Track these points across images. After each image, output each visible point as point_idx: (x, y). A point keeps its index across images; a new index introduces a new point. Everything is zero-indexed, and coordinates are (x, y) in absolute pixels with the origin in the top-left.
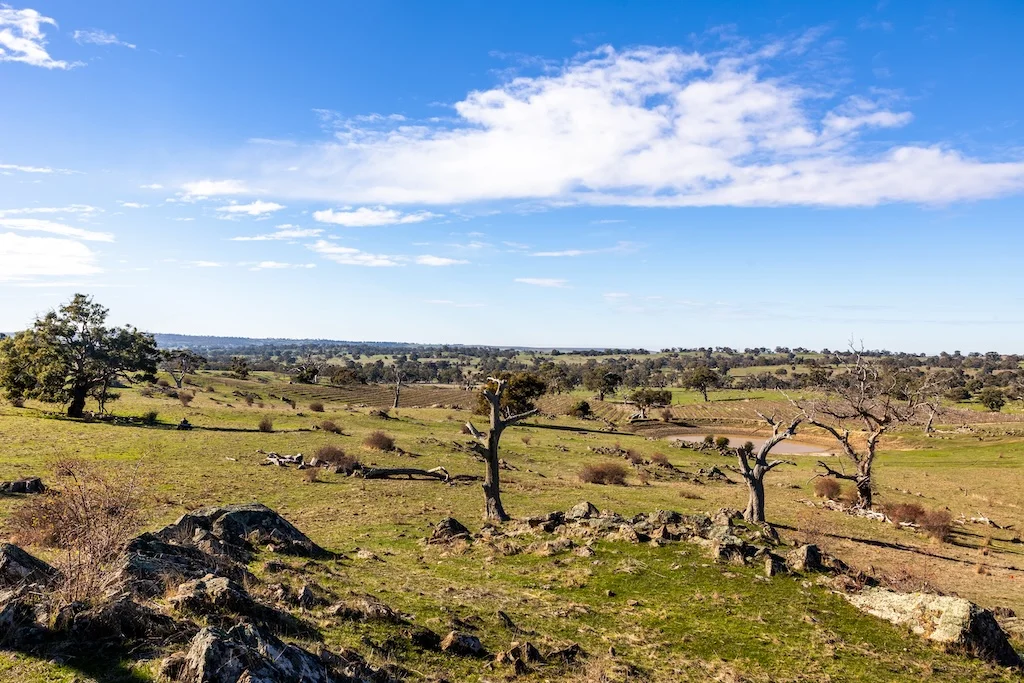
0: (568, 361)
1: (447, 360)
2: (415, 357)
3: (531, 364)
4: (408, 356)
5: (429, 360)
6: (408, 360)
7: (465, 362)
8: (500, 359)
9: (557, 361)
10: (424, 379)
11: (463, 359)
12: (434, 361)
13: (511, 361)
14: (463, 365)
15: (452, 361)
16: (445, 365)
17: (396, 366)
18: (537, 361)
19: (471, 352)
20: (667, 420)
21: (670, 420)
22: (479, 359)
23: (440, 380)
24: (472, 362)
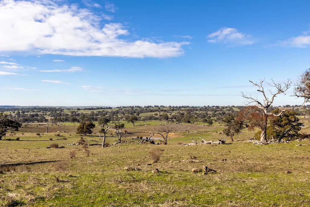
0: (84, 112)
1: (37, 113)
2: (24, 112)
3: (70, 114)
4: (20, 111)
5: (29, 113)
6: (21, 114)
7: (44, 114)
8: (58, 112)
9: (80, 112)
10: (32, 121)
11: (44, 112)
12: (32, 113)
13: (62, 113)
14: (44, 115)
15: (39, 113)
16: (37, 115)
17: (16, 116)
18: (72, 112)
19: (45, 109)
20: (126, 133)
21: (127, 133)
22: (49, 112)
23: (38, 121)
24: (47, 114)
